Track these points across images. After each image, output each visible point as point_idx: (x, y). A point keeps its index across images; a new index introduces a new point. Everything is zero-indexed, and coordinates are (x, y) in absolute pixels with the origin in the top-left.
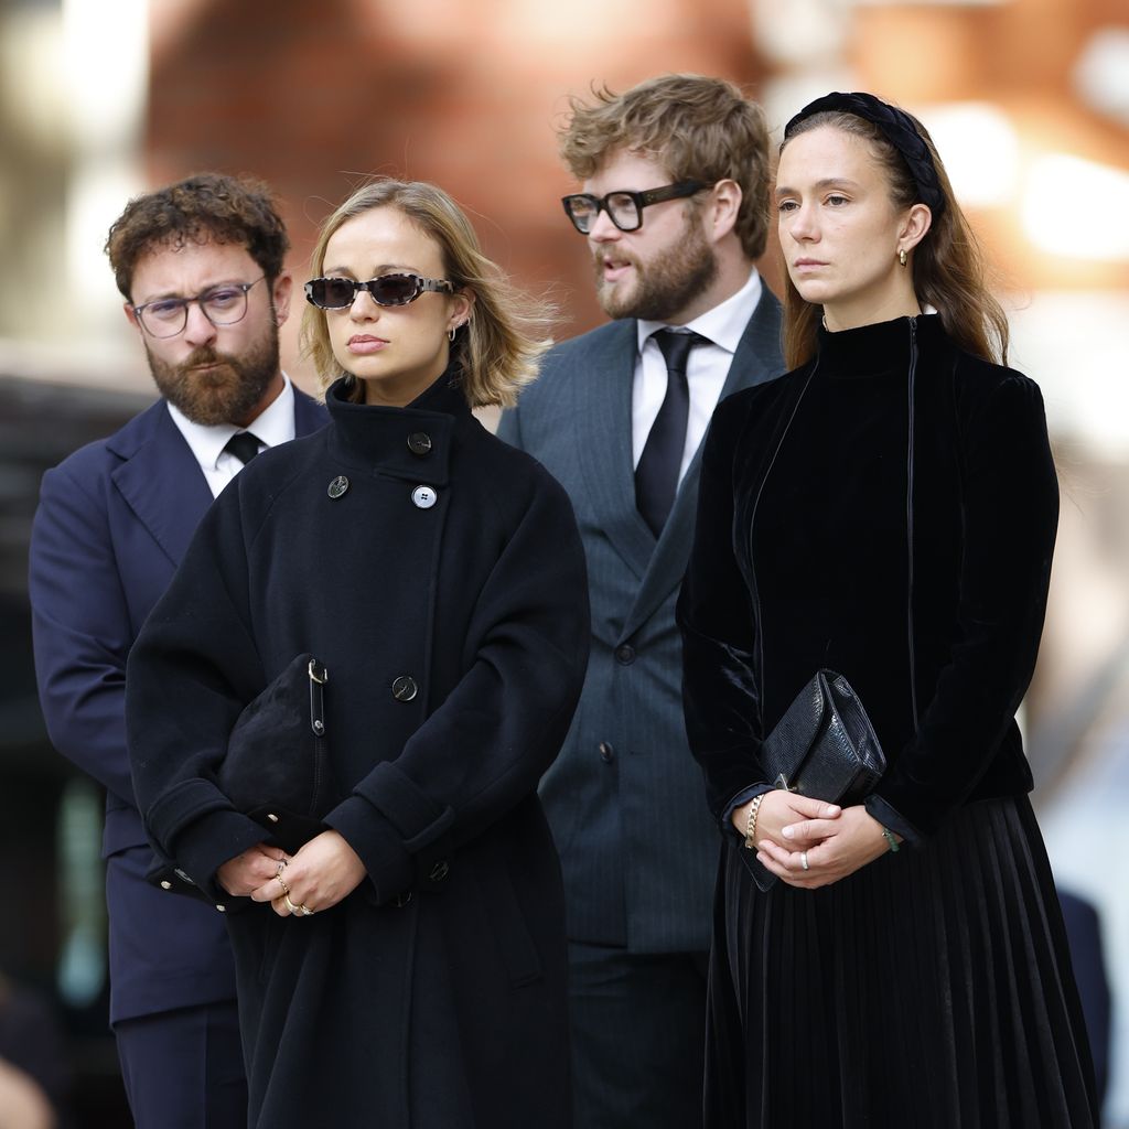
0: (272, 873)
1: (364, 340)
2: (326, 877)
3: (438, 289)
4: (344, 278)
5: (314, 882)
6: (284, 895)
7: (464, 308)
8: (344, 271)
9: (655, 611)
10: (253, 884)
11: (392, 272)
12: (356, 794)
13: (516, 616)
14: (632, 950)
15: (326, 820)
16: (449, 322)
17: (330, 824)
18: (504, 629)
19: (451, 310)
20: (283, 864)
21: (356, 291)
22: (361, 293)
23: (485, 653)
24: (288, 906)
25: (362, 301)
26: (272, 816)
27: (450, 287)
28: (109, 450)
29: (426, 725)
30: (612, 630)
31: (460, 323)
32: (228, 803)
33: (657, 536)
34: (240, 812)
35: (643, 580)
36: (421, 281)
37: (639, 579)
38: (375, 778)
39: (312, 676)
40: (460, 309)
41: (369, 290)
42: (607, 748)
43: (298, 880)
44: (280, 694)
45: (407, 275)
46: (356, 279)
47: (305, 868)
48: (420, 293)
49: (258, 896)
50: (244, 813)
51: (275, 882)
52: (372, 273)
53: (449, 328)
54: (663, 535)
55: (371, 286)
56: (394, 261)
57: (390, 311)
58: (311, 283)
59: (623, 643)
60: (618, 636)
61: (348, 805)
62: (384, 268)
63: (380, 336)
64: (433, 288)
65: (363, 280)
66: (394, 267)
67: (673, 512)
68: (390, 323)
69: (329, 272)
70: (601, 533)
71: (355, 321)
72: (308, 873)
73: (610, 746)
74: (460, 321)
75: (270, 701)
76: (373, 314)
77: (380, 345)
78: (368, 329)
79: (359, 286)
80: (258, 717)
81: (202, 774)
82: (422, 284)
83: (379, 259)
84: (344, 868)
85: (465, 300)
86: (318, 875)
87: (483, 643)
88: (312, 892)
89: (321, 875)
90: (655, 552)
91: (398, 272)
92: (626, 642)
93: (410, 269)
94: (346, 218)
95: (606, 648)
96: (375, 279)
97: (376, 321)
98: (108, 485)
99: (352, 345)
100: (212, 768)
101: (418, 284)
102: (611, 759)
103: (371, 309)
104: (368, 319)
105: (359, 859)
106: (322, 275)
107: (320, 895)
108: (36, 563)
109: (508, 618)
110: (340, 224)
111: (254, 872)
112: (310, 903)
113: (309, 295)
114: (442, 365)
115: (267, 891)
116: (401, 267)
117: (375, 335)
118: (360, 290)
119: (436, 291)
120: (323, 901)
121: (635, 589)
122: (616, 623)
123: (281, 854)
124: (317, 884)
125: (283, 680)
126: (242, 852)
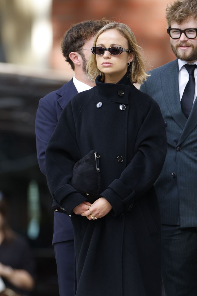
0: (87, 209)
1: (107, 63)
2: (102, 210)
3: (127, 52)
4: (102, 47)
5: (99, 211)
6: (90, 215)
7: (132, 57)
8: (102, 45)
9: (187, 137)
10: (82, 212)
11: (115, 46)
12: (109, 188)
13: (148, 139)
14: (182, 226)
15: (102, 194)
16: (128, 61)
17: (103, 196)
18: (145, 143)
19: (129, 58)
20: (90, 206)
21: (105, 51)
22: (106, 51)
23: (140, 149)
24: (92, 217)
25: (107, 53)
26: (87, 194)
27: (129, 51)
28: (57, 94)
29: (126, 169)
30: (175, 143)
31: (131, 61)
32: (76, 190)
33: (187, 118)
34: (78, 193)
35: (184, 130)
36: (123, 49)
37: (183, 129)
38: (114, 183)
39: (96, 156)
40: (131, 58)
41: (109, 50)
42: (174, 174)
43: (94, 211)
44: (87, 160)
45: (119, 47)
46: (105, 47)
47: (96, 207)
48: (122, 52)
49: (83, 215)
50: (80, 193)
51: (88, 211)
52: (109, 46)
53: (128, 62)
54: (189, 117)
55: (109, 49)
56: (115, 43)
57: (113, 56)
58: (93, 48)
59: (178, 147)
60: (177, 144)
61: (107, 190)
62: (113, 45)
63: (111, 63)
64: (126, 51)
65: (107, 48)
66: (115, 45)
67: (192, 111)
68: (114, 59)
69: (98, 45)
70: (171, 118)
71: (104, 58)
72: (97, 209)
73: (175, 173)
74: (131, 60)
75: (84, 162)
76: (109, 57)
77: (111, 65)
78: (108, 61)
79: (106, 49)
80: (80, 167)
81: (68, 183)
82: (123, 50)
83: (111, 42)
84: (106, 207)
85: (132, 55)
86: (99, 209)
87: (139, 146)
88: (98, 214)
89: (101, 209)
90: (187, 122)
91: (117, 46)
92: (179, 146)
93: (120, 45)
94: (103, 31)
95: (173, 148)
96: (111, 48)
97: (110, 59)
98: (56, 103)
99: (103, 64)
100: (70, 181)
101: (122, 49)
102: (175, 177)
103: (109, 55)
104: (108, 58)
105: (110, 205)
106: (96, 46)
107: (100, 214)
108: (37, 124)
109: (146, 140)
110: (102, 33)
111: (83, 209)
112: (97, 216)
113: (92, 51)
114: (126, 71)
115: (86, 214)
116: (117, 45)
117: (110, 62)
118: (106, 50)
119: (126, 52)
120: (101, 216)
121: (182, 132)
122: (176, 141)
123: (89, 204)
124: (99, 212)
125: (87, 157)
126: (80, 204)
